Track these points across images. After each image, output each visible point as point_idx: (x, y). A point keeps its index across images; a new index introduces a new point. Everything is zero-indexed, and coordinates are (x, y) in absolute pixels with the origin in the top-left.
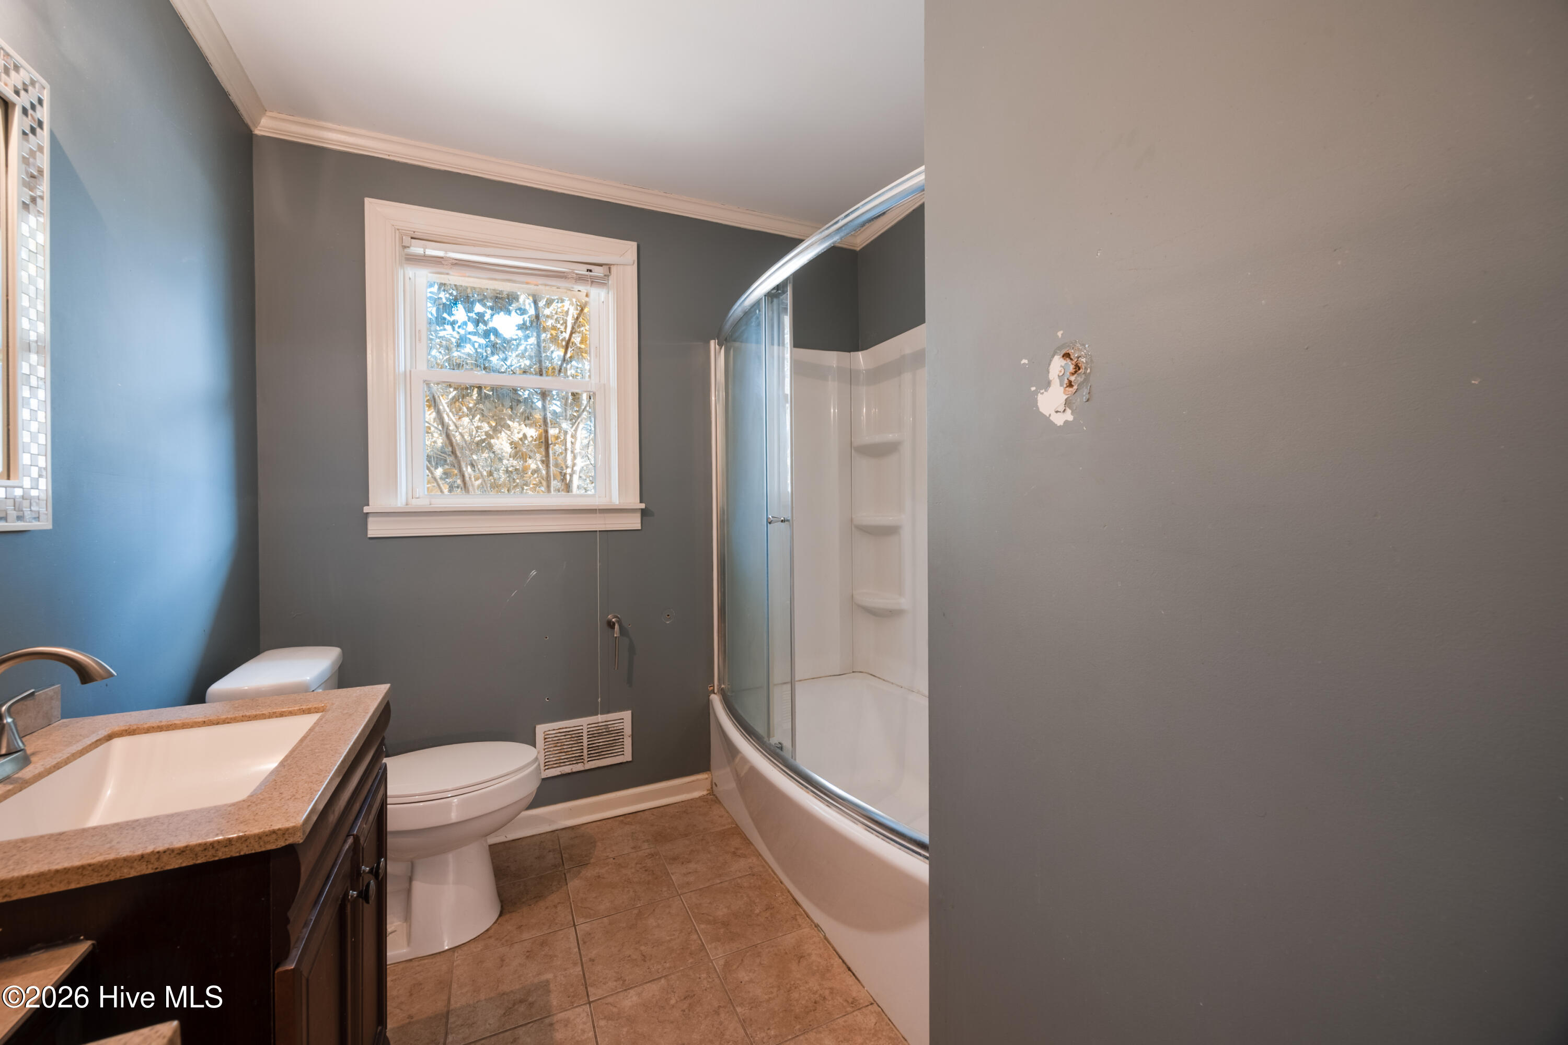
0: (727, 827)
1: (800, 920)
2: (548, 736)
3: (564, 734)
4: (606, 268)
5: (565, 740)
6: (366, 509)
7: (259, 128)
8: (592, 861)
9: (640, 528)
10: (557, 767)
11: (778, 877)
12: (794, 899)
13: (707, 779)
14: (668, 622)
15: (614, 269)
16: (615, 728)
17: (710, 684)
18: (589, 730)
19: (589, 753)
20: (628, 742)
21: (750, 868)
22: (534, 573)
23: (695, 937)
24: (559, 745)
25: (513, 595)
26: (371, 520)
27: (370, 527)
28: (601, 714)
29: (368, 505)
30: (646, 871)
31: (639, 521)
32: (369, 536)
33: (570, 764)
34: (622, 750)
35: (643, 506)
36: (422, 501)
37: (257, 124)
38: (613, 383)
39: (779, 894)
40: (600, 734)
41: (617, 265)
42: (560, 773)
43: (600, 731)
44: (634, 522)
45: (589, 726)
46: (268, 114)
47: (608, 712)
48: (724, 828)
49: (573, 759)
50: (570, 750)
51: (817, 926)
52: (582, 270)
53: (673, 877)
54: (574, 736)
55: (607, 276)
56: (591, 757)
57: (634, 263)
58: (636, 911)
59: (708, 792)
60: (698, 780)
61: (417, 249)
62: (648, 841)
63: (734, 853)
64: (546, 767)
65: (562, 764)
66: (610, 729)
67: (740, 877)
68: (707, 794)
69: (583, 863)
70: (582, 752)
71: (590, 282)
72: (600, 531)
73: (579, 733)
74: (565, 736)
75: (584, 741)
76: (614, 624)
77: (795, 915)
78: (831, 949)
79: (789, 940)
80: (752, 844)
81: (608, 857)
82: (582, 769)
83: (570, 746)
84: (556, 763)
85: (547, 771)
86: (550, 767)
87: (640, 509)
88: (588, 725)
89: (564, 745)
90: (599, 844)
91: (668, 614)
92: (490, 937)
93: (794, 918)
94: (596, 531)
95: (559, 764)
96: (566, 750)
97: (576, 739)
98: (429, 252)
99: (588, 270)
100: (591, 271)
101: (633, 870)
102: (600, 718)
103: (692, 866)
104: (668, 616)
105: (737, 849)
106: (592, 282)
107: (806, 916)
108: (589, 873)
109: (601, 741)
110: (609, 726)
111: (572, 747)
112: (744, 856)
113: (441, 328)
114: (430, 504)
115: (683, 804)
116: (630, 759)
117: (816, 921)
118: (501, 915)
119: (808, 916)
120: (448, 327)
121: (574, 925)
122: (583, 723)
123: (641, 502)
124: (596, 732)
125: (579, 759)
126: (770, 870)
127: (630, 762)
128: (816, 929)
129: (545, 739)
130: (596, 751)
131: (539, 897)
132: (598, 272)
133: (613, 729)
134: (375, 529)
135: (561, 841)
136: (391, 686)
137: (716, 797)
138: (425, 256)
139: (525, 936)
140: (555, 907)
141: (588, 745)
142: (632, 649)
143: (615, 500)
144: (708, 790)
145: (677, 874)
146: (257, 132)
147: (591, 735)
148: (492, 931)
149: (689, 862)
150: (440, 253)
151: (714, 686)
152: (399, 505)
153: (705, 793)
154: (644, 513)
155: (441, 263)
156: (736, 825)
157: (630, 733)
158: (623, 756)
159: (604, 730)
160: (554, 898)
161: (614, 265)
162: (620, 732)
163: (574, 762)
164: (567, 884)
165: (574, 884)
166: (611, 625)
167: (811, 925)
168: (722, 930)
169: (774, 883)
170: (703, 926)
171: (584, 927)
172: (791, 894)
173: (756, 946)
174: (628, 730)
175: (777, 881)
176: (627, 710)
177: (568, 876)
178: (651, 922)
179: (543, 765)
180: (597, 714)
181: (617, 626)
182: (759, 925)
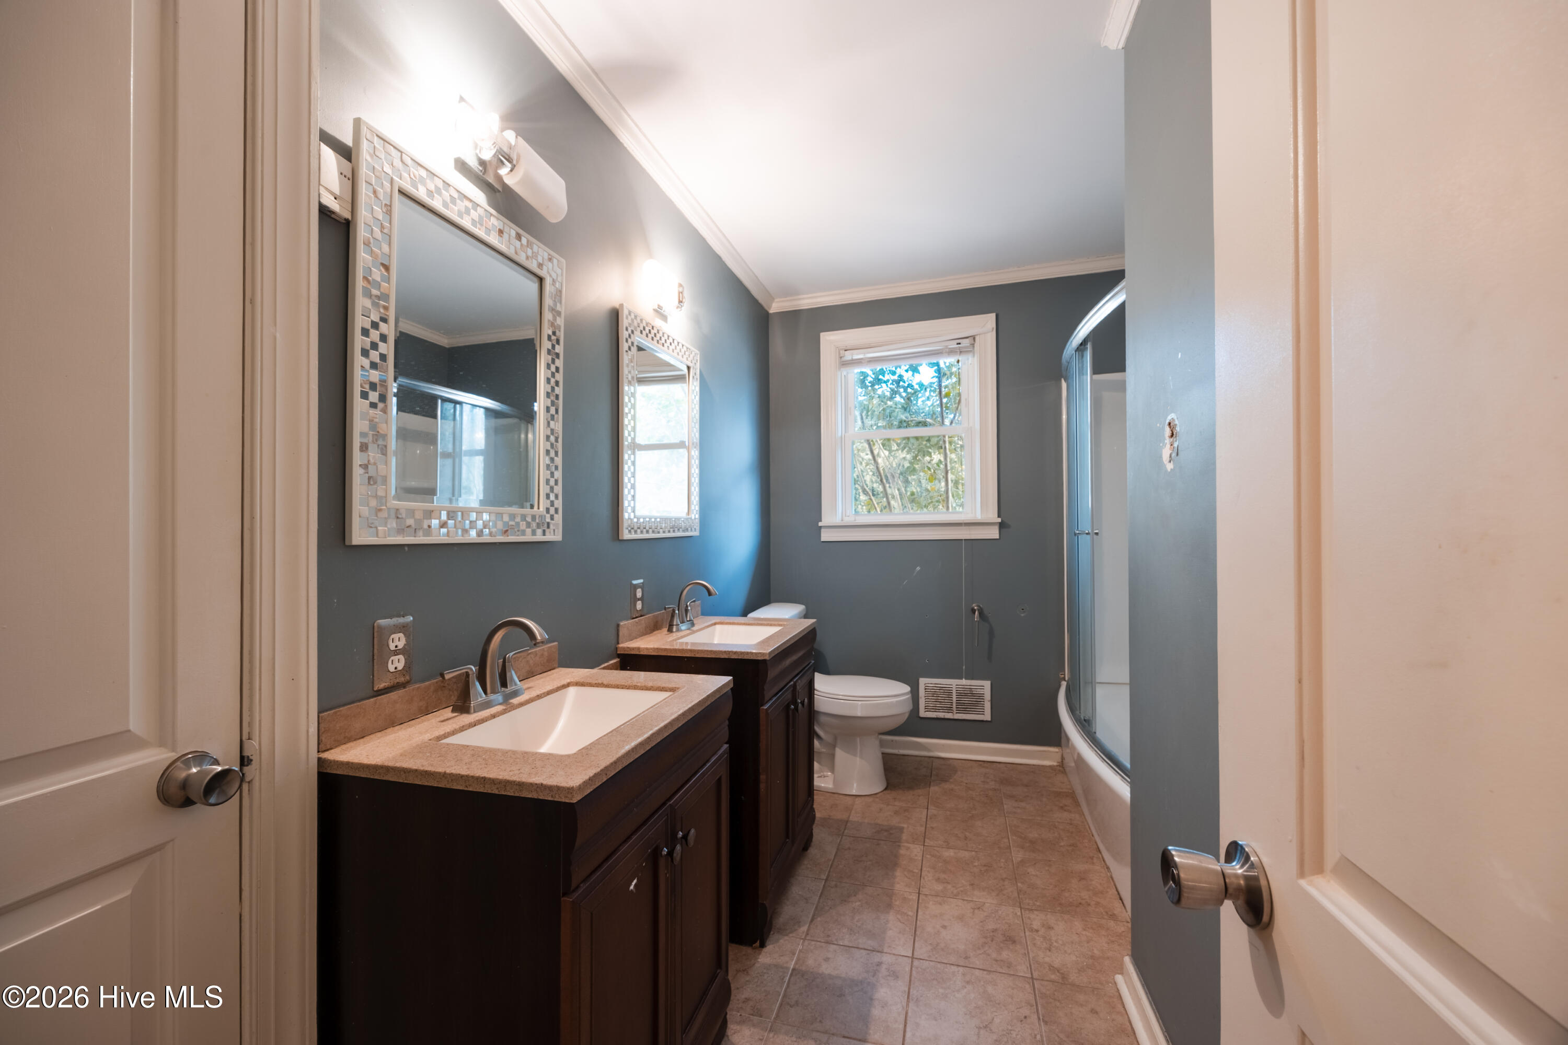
0: (1064, 790)
1: (1095, 860)
2: (927, 688)
3: (939, 688)
4: (972, 338)
5: (939, 693)
6: (820, 524)
7: (772, 309)
8: (951, 780)
9: (998, 538)
10: (933, 711)
11: (1091, 832)
12: (1098, 848)
13: (1057, 752)
14: (1022, 615)
15: (977, 338)
16: (977, 692)
17: (1062, 672)
18: (957, 689)
19: (957, 707)
20: (988, 706)
21: (1071, 819)
22: (918, 568)
23: (1006, 840)
24: (935, 695)
25: (905, 583)
26: (823, 530)
27: (823, 535)
28: (966, 679)
29: (821, 521)
30: (987, 797)
31: (997, 532)
32: (822, 540)
33: (943, 712)
34: (983, 710)
35: (999, 520)
36: (850, 519)
37: (770, 308)
38: (977, 427)
39: (1087, 841)
40: (966, 695)
41: (980, 334)
42: (935, 717)
43: (966, 692)
44: (993, 533)
45: (957, 687)
46: (776, 300)
47: (972, 679)
48: (1061, 790)
49: (945, 708)
50: (943, 701)
51: (1108, 868)
52: (953, 345)
53: (1005, 806)
54: (946, 691)
55: (973, 345)
56: (959, 711)
57: (993, 330)
58: (970, 815)
59: (1058, 764)
60: (1048, 751)
61: (848, 356)
62: (995, 781)
63: (1062, 807)
64: (926, 710)
65: (937, 710)
66: (974, 692)
67: (1058, 822)
68: (1057, 766)
69: (944, 780)
70: (952, 705)
71: (959, 353)
72: (965, 540)
73: (949, 690)
74: (939, 690)
75: (953, 699)
76: (975, 610)
77: (1093, 857)
78: (1112, 884)
79: (1080, 867)
80: (1080, 807)
81: (962, 782)
82: (952, 717)
83: (943, 698)
84: (933, 709)
85: (926, 712)
86: (929, 710)
87: (998, 523)
88: (957, 685)
89: (939, 697)
90: (959, 773)
91: (1023, 608)
92: (877, 798)
93: (1092, 858)
94: (962, 540)
95: (935, 710)
96: (940, 701)
97: (947, 694)
98: (856, 357)
99: (957, 344)
100: (960, 344)
101: (977, 794)
102: (964, 682)
103: (1023, 804)
104: (1023, 609)
105: (1066, 806)
106: (961, 352)
107: (1102, 860)
108: (947, 786)
109: (966, 700)
110: (973, 690)
111: (944, 700)
112: (1070, 812)
113: (880, 386)
114: (855, 520)
115: (1033, 767)
116: (989, 719)
117: (1108, 864)
118: (886, 789)
119: (1104, 861)
120: (884, 385)
121: (928, 809)
122: (953, 684)
123: (999, 517)
124: (962, 692)
125: (949, 710)
126: (1087, 827)
127: (989, 721)
128: (1106, 870)
129: (926, 689)
130: (962, 707)
131: (911, 788)
132: (966, 343)
133: (975, 692)
134: (826, 536)
135: (934, 764)
136: (817, 620)
137: (1064, 770)
138: (852, 360)
139: (897, 803)
140: (919, 796)
141: (957, 700)
142: (991, 633)
143: (978, 516)
144: (1058, 762)
145: (1008, 805)
146: (771, 311)
147: (959, 694)
148: (878, 796)
149: (1022, 801)
150: (861, 356)
151: (1064, 674)
152: (837, 522)
153: (1055, 764)
154: (1002, 526)
155: (861, 362)
156: (1073, 791)
157: (989, 699)
158: (983, 715)
159: (969, 692)
160: (920, 791)
161: (977, 335)
162: (981, 696)
163: (946, 711)
164: (930, 787)
165: (934, 789)
166: (973, 611)
167: (1104, 866)
168: (1028, 845)
169: (1087, 834)
170: (1014, 838)
171: (933, 810)
172: (1097, 845)
173: (1050, 861)
174: (988, 696)
175: (1089, 834)
176: (987, 680)
177: (932, 784)
178: (979, 823)
179: (924, 706)
180: (961, 678)
181: (977, 613)
182: (1058, 851)
